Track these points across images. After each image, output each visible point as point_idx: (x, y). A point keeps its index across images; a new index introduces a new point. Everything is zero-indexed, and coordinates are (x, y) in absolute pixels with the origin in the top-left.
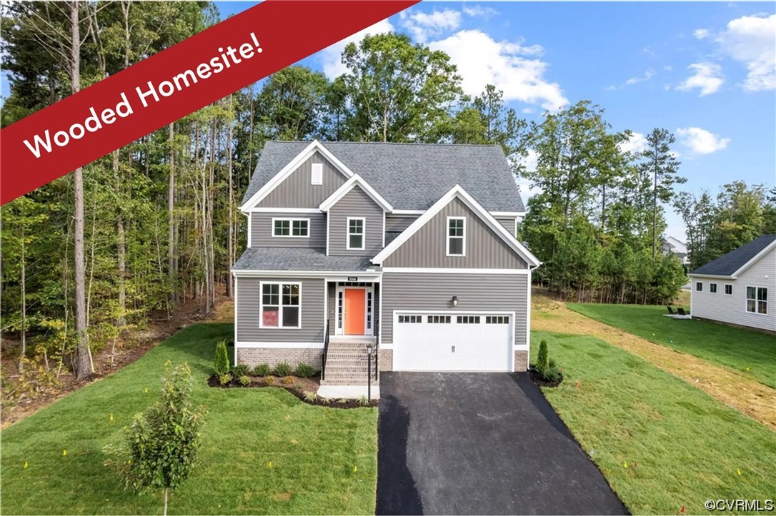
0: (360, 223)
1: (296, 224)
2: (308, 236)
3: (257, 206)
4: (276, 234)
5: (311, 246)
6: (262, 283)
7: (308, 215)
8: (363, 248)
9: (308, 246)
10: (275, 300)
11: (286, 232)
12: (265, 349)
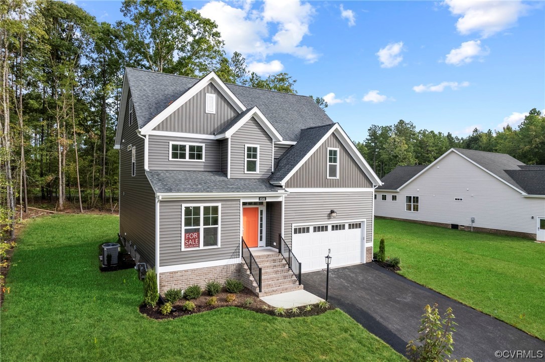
0: (255, 149)
1: (192, 148)
2: (203, 160)
3: (154, 129)
4: (173, 158)
5: (206, 170)
6: (184, 205)
7: (203, 141)
8: (258, 171)
9: (202, 170)
10: (197, 222)
11: (183, 156)
12: (186, 271)
